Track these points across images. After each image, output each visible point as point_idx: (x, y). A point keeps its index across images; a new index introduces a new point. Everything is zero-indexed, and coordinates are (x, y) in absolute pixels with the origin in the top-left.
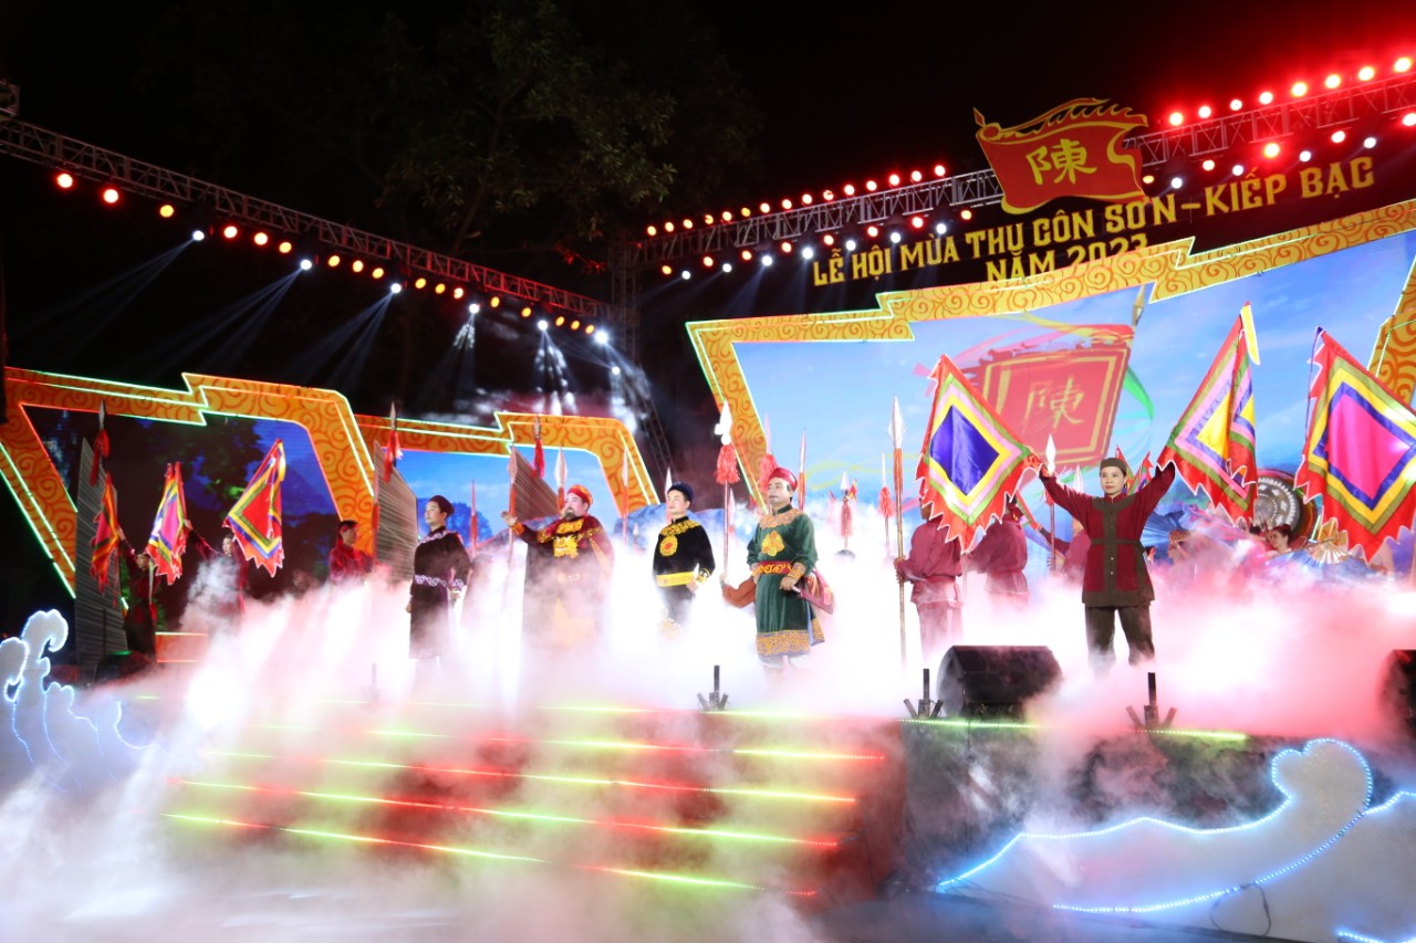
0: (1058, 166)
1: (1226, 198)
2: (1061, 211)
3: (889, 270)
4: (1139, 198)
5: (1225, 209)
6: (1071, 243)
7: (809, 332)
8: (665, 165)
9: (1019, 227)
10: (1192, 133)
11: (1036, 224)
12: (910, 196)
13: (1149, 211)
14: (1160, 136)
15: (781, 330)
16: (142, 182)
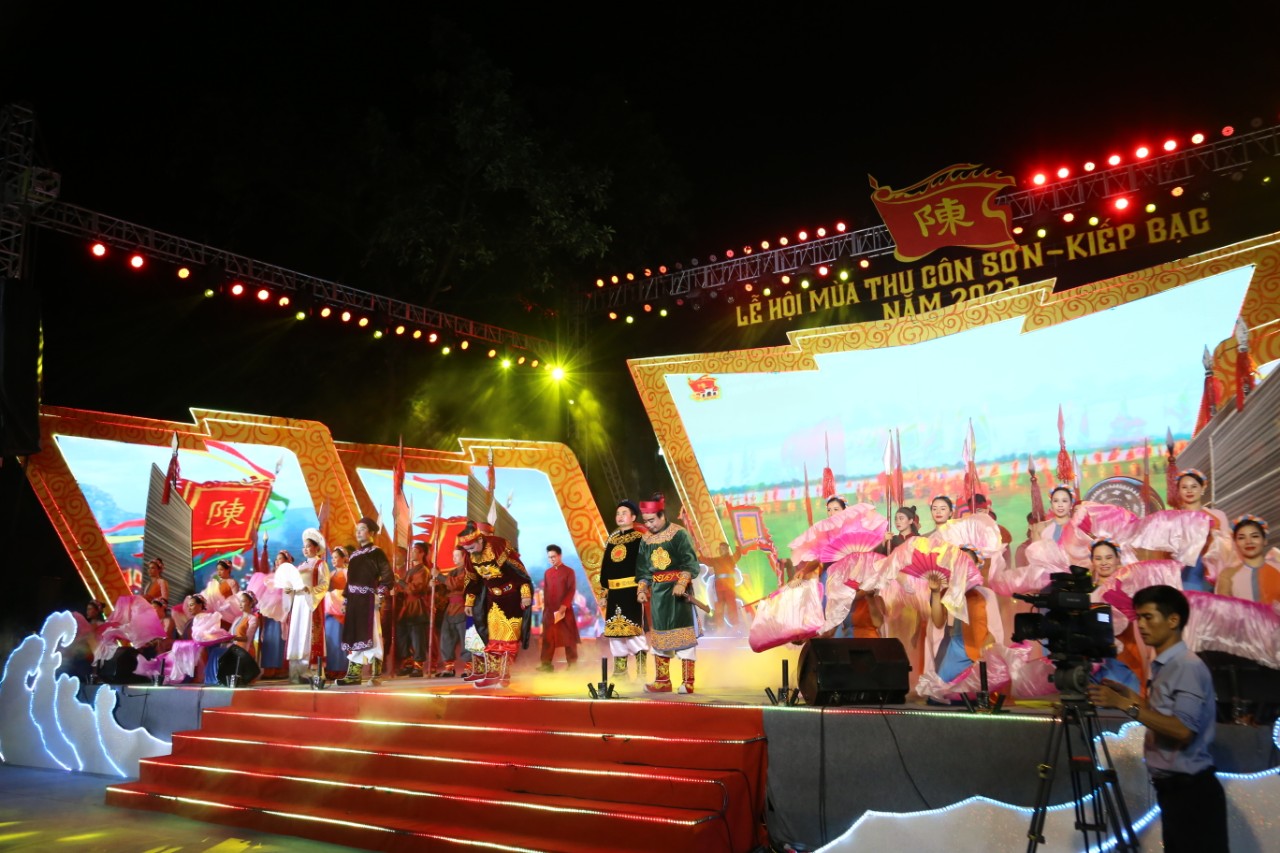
0: (941, 221)
1: (1084, 245)
2: (945, 259)
3: (800, 312)
4: (1010, 247)
5: (1084, 254)
6: (954, 285)
7: (730, 366)
8: (605, 228)
9: (910, 273)
10: (1053, 191)
11: (924, 270)
12: (817, 250)
13: (1019, 256)
14: (1026, 194)
15: (706, 365)
16: (164, 249)
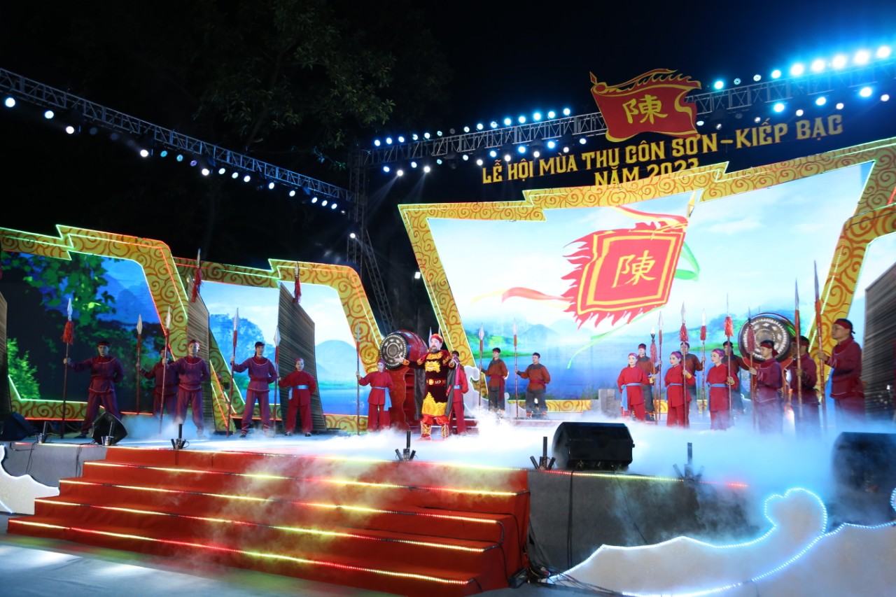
0: (643, 112)
1: (749, 137)
2: (644, 141)
3: (531, 175)
4: (694, 135)
5: (748, 144)
6: (650, 162)
7: (478, 214)
8: (387, 100)
9: (617, 150)
10: (728, 95)
11: (628, 149)
12: (547, 128)
13: (700, 143)
14: (708, 96)
15: (460, 212)
16: (32, 94)
